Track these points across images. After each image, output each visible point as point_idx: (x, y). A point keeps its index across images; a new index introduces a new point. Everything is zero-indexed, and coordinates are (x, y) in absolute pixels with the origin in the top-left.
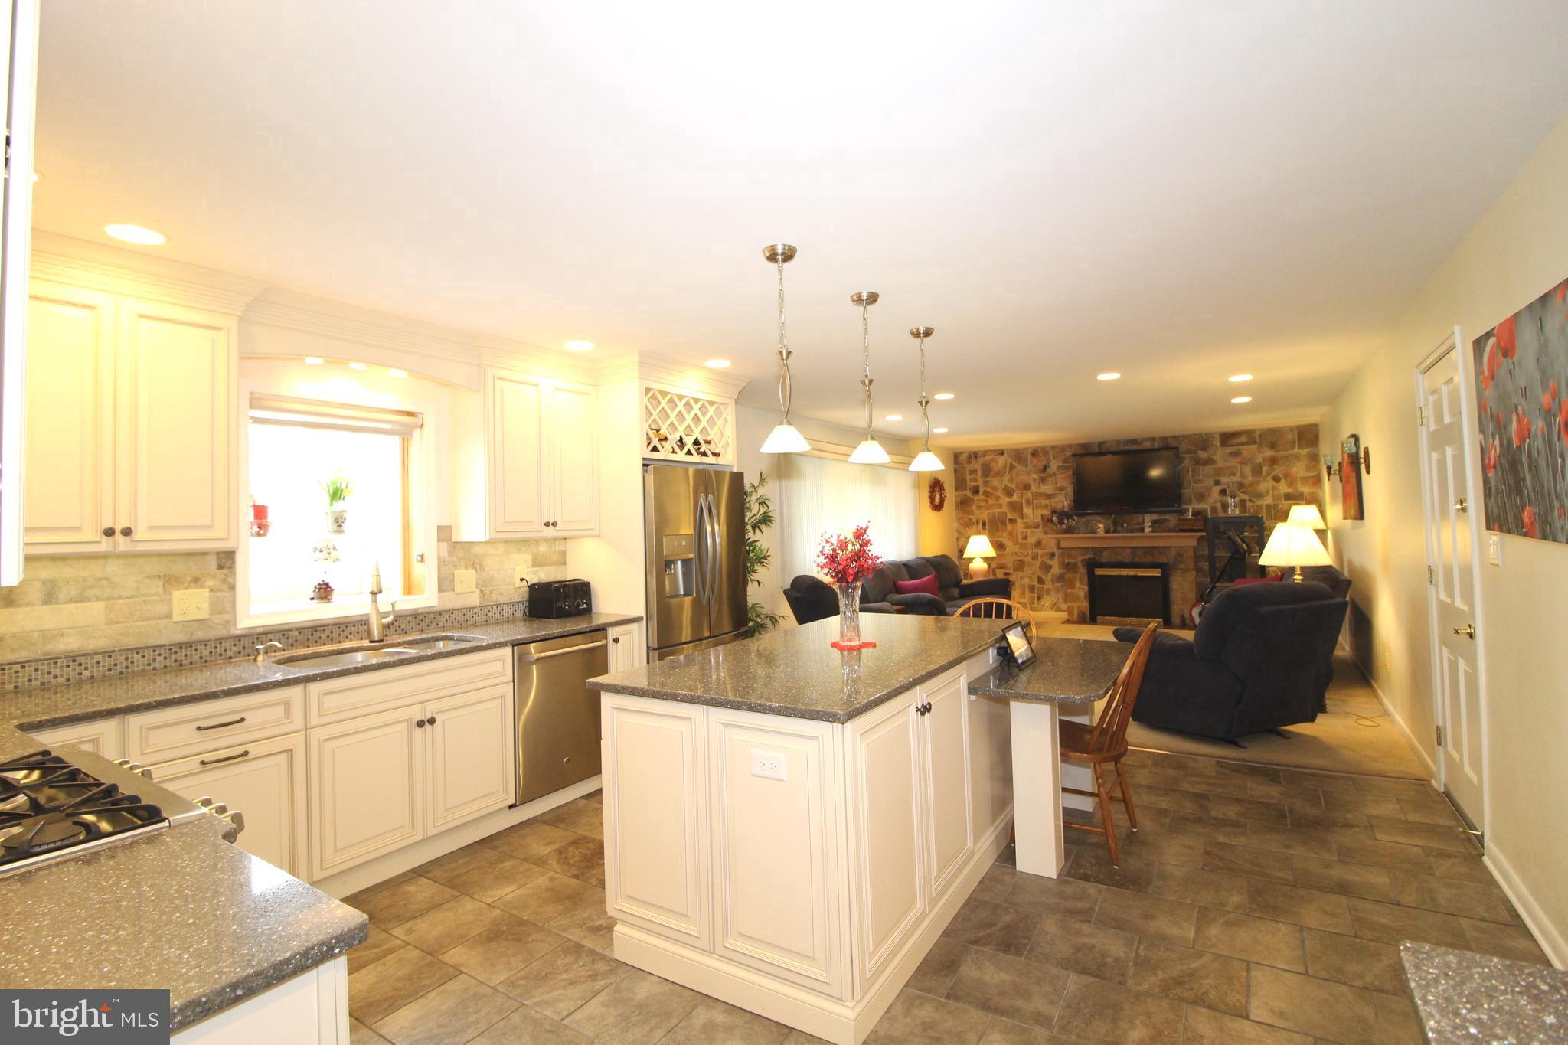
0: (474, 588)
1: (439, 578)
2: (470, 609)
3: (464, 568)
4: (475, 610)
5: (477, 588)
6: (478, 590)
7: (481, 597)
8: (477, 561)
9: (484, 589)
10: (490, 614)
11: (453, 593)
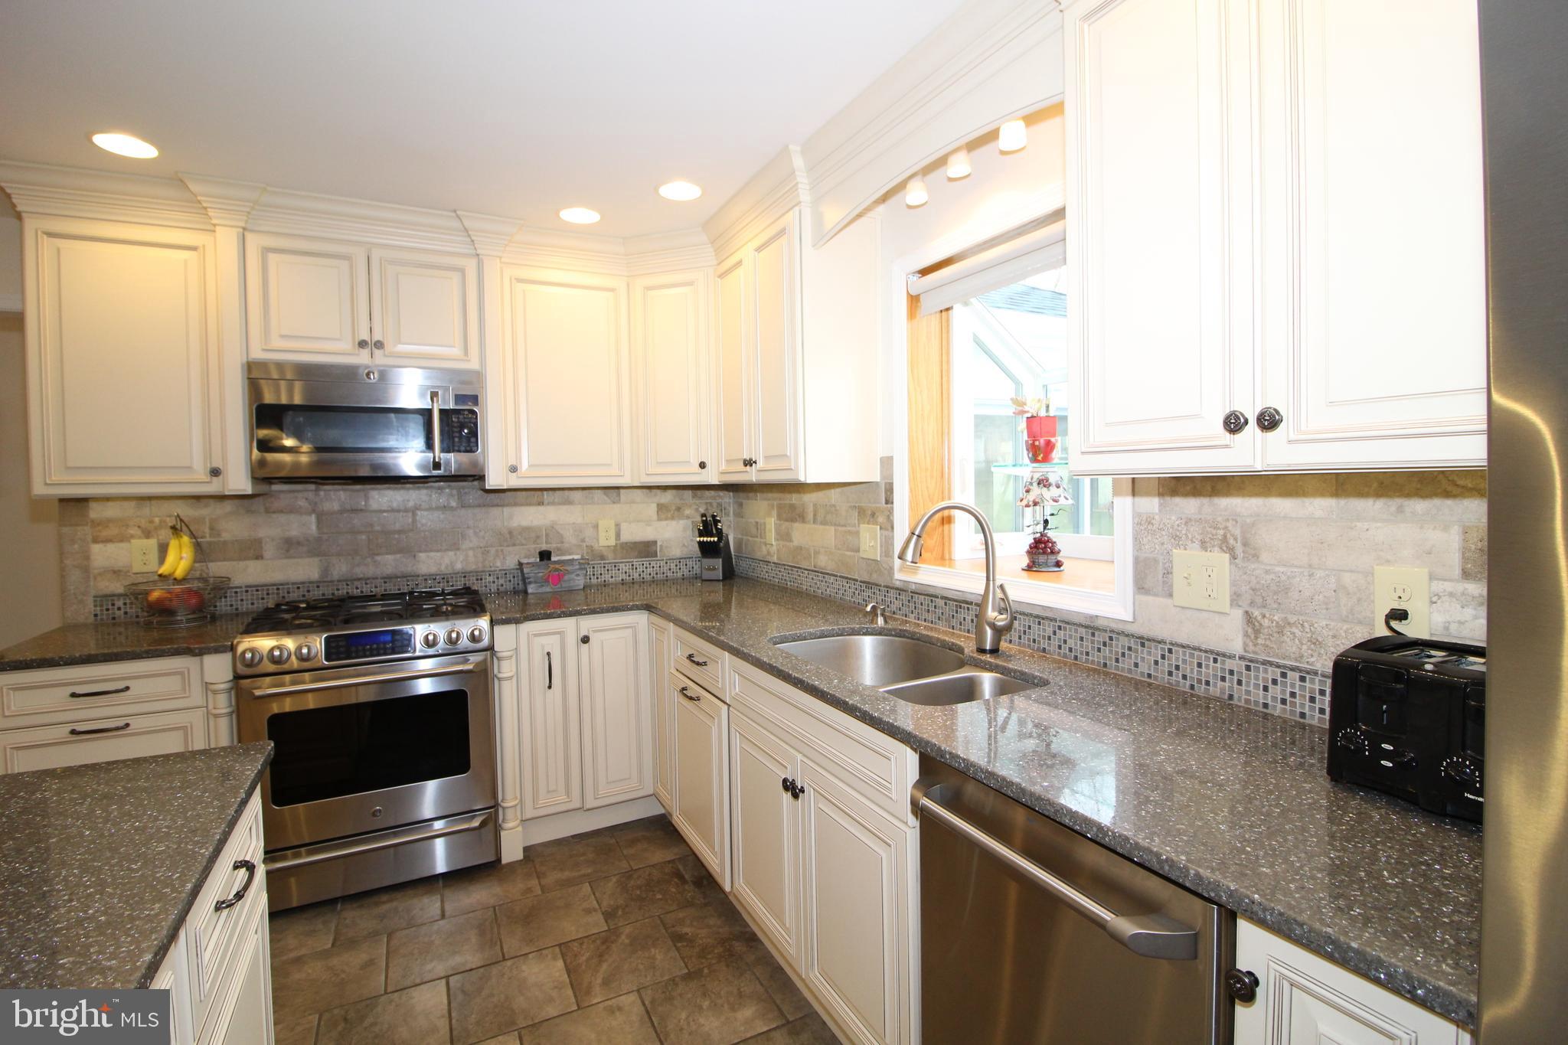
0: (1224, 602)
1: (1137, 561)
2: (1217, 656)
3: (1197, 545)
4: (1229, 664)
5: (1235, 601)
6: (1238, 614)
7: (1246, 635)
8: (1237, 532)
9: (1256, 613)
10: (1276, 691)
11: (1169, 601)
